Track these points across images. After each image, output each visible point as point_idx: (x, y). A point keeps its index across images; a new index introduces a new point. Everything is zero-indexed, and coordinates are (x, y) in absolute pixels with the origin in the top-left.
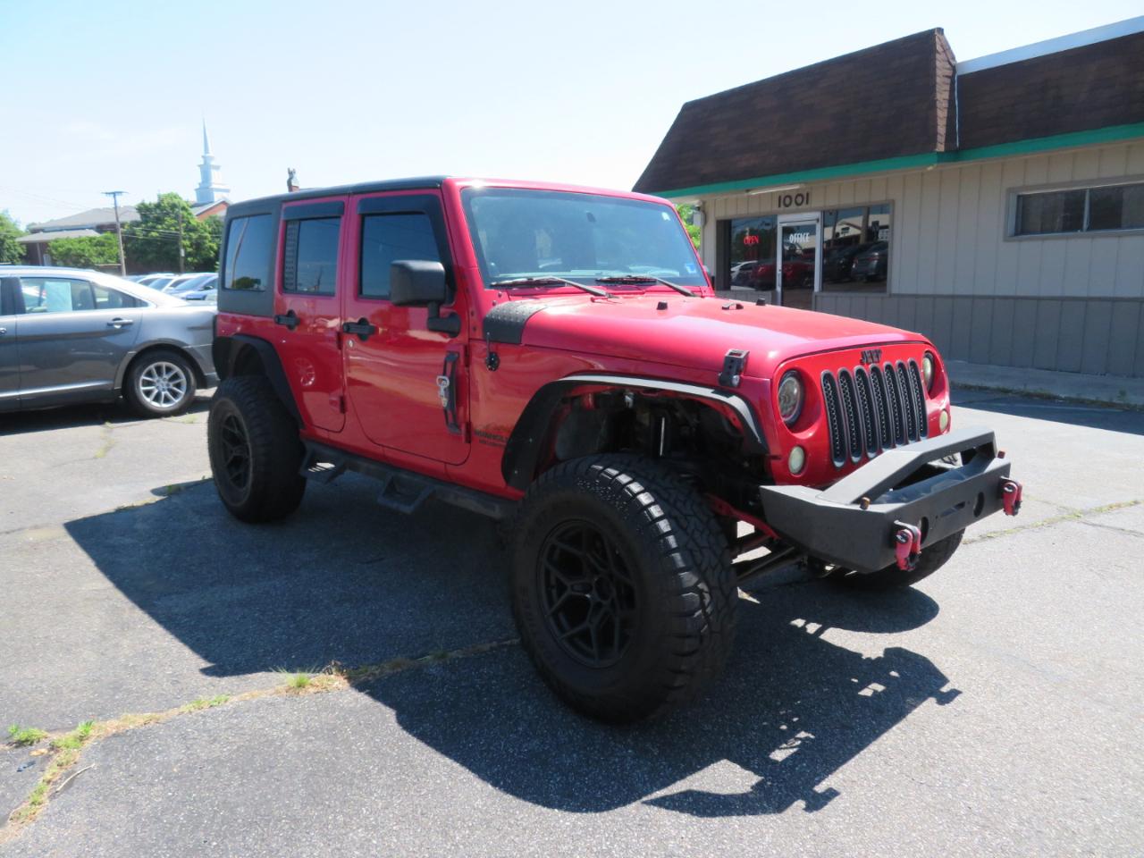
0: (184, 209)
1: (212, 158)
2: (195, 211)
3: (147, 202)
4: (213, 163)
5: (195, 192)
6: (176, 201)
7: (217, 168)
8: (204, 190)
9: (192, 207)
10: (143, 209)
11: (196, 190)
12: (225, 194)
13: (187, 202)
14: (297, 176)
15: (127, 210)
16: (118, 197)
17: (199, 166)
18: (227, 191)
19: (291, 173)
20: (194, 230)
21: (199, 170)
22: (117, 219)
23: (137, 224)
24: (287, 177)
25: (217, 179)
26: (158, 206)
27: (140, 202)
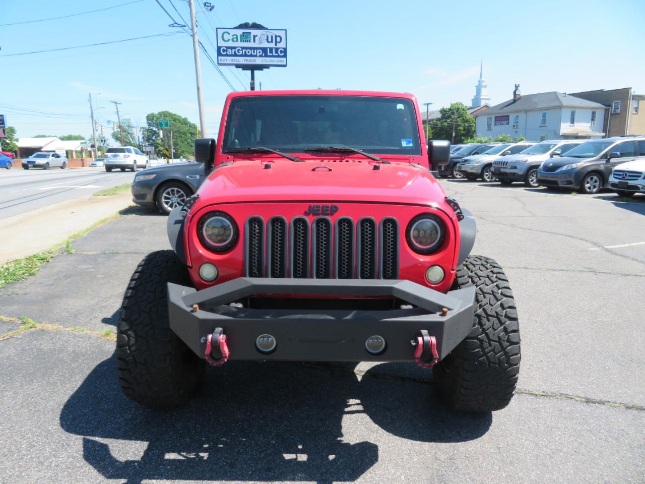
0: (464, 110)
1: (484, 81)
2: (469, 112)
3: (445, 108)
4: (483, 84)
5: (471, 101)
6: (460, 106)
7: (485, 87)
8: (476, 100)
9: (469, 109)
10: (443, 111)
11: (472, 100)
12: (487, 101)
13: (465, 107)
14: (520, 88)
15: (433, 113)
16: (429, 106)
17: (476, 86)
18: (489, 99)
19: (517, 87)
20: (467, 121)
21: (475, 88)
22: (427, 118)
23: (438, 120)
24: (514, 89)
25: (484, 93)
26: (450, 110)
27: (441, 108)
